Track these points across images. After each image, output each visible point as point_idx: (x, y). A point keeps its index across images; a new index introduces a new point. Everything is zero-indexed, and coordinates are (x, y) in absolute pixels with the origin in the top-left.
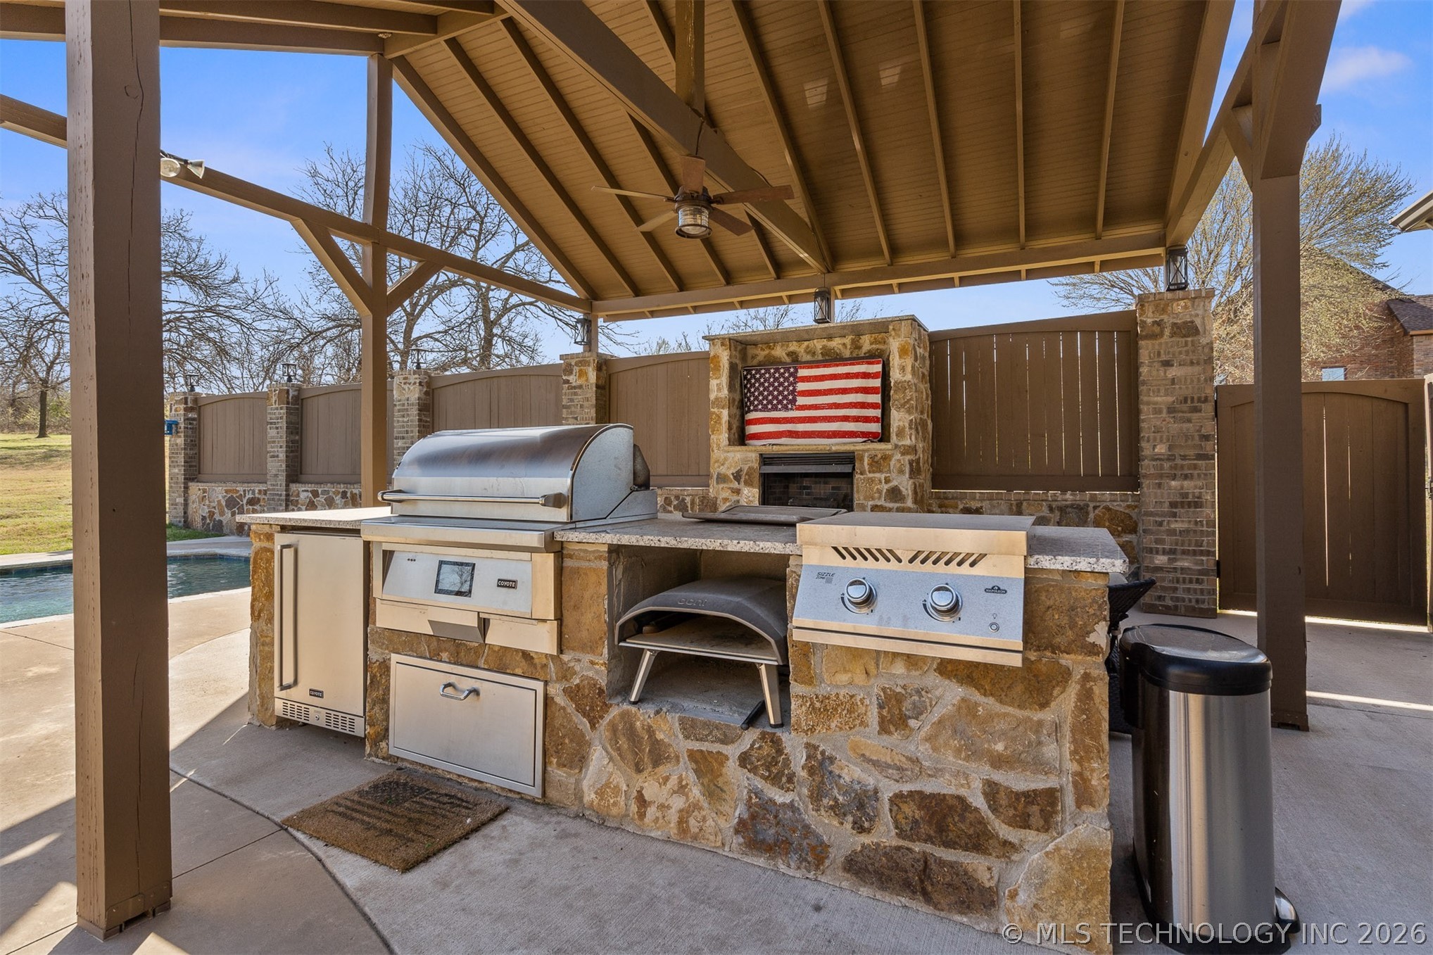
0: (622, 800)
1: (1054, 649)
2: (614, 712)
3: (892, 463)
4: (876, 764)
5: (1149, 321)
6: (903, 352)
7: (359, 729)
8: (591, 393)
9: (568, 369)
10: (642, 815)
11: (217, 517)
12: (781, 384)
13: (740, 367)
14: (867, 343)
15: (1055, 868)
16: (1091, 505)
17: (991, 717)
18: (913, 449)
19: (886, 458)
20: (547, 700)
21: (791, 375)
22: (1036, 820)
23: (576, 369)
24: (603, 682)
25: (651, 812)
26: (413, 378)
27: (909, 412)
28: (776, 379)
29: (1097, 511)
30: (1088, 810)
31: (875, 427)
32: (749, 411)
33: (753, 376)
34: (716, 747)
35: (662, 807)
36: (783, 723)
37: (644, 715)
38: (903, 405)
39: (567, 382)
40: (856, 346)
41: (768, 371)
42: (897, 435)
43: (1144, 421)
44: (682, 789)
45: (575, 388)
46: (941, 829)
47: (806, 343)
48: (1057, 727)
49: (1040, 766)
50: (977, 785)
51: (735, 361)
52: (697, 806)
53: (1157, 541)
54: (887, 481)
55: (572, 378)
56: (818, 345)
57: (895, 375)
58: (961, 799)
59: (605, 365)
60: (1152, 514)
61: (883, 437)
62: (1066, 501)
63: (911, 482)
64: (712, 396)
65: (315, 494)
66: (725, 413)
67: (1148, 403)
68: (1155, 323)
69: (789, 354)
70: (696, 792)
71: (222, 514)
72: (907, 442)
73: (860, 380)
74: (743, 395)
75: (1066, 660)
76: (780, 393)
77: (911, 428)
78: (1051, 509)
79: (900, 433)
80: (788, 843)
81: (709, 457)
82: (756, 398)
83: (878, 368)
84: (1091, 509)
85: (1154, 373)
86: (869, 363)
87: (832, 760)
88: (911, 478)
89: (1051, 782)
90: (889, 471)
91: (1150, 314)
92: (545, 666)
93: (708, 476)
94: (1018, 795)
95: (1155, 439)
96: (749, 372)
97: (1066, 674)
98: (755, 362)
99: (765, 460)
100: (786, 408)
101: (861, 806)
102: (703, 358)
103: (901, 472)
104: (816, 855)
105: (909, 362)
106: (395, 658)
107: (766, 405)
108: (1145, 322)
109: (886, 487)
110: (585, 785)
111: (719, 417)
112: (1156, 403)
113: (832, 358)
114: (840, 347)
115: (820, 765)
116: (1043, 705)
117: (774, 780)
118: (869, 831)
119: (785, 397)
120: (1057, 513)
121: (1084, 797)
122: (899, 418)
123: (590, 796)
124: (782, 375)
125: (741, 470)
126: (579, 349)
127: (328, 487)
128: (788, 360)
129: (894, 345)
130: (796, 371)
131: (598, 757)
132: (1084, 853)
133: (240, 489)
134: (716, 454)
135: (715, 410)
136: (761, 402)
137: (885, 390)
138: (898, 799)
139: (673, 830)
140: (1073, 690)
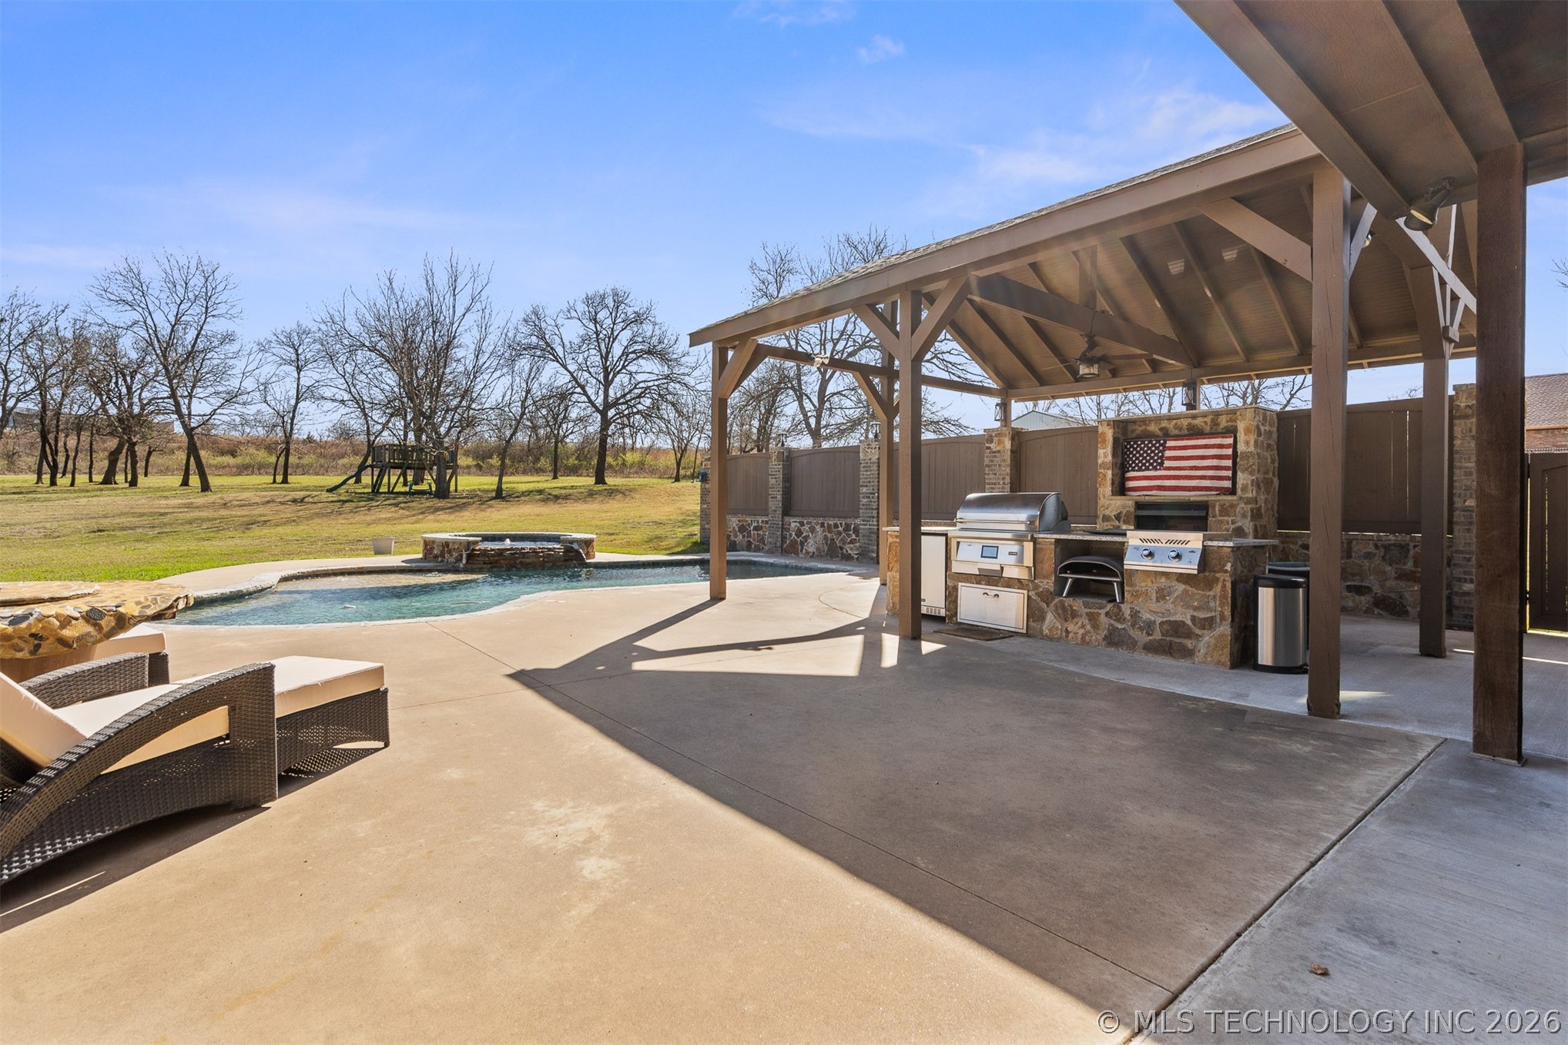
0: (1059, 632)
1: (1215, 572)
2: (1057, 600)
3: (1238, 509)
4: (1155, 612)
5: (1463, 405)
6: (1247, 431)
7: (943, 613)
8: (1008, 456)
9: (990, 440)
10: (1067, 637)
11: (732, 538)
12: (1153, 452)
13: (1122, 439)
14: (1223, 422)
15: (1213, 641)
16: (1412, 544)
17: (1194, 594)
18: (1255, 500)
19: (1233, 506)
20: (1029, 597)
21: (1161, 445)
22: (1207, 627)
23: (996, 439)
24: (1052, 590)
25: (1071, 635)
26: (874, 445)
27: (1251, 474)
28: (1149, 448)
29: (1416, 549)
30: (1224, 622)
31: (1227, 484)
32: (1129, 471)
33: (1132, 446)
34: (1096, 611)
35: (1076, 633)
36: (1122, 602)
37: (1069, 601)
38: (1246, 469)
39: (989, 448)
40: (1215, 423)
41: (1143, 442)
42: (1242, 490)
43: (1456, 481)
44: (1083, 626)
45: (995, 452)
46: (1176, 632)
47: (1175, 421)
48: (1214, 597)
49: (1209, 609)
50: (1189, 617)
51: (1117, 435)
52: (1089, 632)
53: (1465, 573)
54: (1233, 522)
55: (992, 445)
56: (1185, 422)
57: (1241, 447)
58: (1183, 622)
59: (1017, 436)
60: (1462, 552)
61: (1232, 491)
62: (1390, 540)
63: (1252, 524)
64: (1100, 461)
65: (802, 524)
66: (1109, 473)
67: (1460, 468)
68: (1467, 406)
69: (1161, 429)
70: (1088, 627)
71: (736, 536)
72: (1250, 495)
73: (1215, 450)
74: (1124, 460)
75: (1218, 575)
76: (1152, 458)
77: (1252, 485)
78: (1377, 547)
79: (1244, 489)
80: (1123, 641)
81: (1097, 503)
82: (1134, 462)
83: (1230, 441)
84: (1411, 547)
85: (1466, 445)
86: (1223, 437)
87: (1139, 612)
88: (1252, 520)
89: (1213, 614)
90: (1235, 515)
91: (1464, 400)
92: (1027, 585)
93: (1096, 516)
94: (1202, 619)
95: (1465, 496)
96: (1129, 443)
97: (1218, 579)
98: (1134, 435)
99: (1139, 506)
100: (1155, 469)
101: (1149, 627)
102: (1094, 430)
103: (1244, 516)
104: (1132, 645)
105: (1252, 438)
106: (960, 584)
107: (1141, 467)
108: (1459, 406)
109: (1233, 526)
110: (1044, 628)
111: (1105, 475)
112: (1467, 468)
113: (1195, 433)
114: (1203, 424)
115: (1135, 614)
116: (1210, 590)
117: (1118, 621)
118: (1151, 635)
119: (1155, 461)
120: (1383, 550)
121: (1223, 618)
122: (1242, 478)
123: (1046, 631)
124: (1154, 445)
125: (1121, 513)
126: (998, 425)
127: (811, 520)
128: (1160, 433)
129: (1241, 426)
130: (1165, 442)
131: (1050, 617)
132: (1222, 636)
133: (749, 519)
134: (1102, 501)
135: (1102, 471)
136: (1137, 465)
137: (1235, 456)
138: (1162, 623)
139: (1079, 641)
140: (1220, 585)
